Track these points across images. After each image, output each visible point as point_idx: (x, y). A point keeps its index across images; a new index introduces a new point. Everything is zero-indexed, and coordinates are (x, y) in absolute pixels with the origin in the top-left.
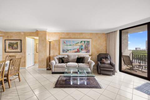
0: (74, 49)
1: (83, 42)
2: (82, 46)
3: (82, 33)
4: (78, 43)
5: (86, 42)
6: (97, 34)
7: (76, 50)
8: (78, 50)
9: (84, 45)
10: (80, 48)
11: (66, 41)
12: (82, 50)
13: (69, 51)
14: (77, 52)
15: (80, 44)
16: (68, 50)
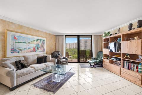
0: (29, 48)
1: (39, 40)
2: (38, 44)
3: (38, 30)
4: (35, 41)
5: (42, 41)
6: (50, 34)
7: (32, 49)
8: (34, 49)
9: (40, 44)
10: (36, 47)
11: (18, 37)
12: (38, 49)
13: (23, 50)
14: (33, 51)
15: (36, 42)
16: (21, 50)
